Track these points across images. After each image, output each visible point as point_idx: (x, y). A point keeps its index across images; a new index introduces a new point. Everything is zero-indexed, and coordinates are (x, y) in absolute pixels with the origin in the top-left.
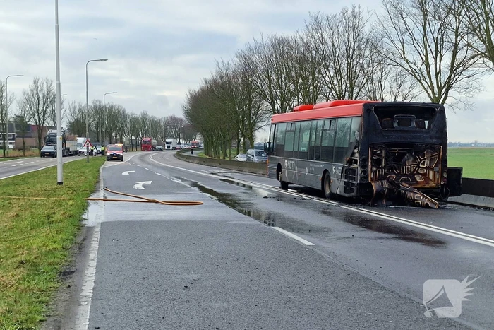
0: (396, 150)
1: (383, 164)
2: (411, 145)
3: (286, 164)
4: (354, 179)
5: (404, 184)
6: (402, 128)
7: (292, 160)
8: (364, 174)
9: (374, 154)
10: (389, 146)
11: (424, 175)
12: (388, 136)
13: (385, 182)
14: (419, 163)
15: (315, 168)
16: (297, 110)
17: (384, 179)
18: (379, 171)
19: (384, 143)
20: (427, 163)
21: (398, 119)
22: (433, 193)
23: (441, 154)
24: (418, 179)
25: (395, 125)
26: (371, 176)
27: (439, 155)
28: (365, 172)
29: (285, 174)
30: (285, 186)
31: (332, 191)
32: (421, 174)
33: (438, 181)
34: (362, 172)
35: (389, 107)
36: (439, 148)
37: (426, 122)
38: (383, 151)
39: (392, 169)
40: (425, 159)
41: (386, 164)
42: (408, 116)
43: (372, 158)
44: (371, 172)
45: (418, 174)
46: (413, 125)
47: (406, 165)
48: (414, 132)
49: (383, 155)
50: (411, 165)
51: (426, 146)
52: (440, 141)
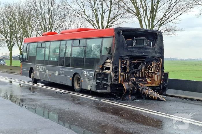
0: (136, 61)
1: (128, 70)
2: (144, 58)
3: (38, 68)
4: (107, 81)
5: (141, 84)
6: (139, 46)
7: (44, 66)
8: (116, 77)
9: (122, 63)
10: (132, 58)
11: (151, 77)
12: (131, 51)
13: (130, 83)
14: (149, 69)
15: (65, 71)
16: (46, 35)
17: (129, 81)
18: (125, 75)
19: (128, 56)
20: (154, 69)
21: (136, 40)
22: (156, 89)
23: (161, 64)
24: (148, 80)
25: (134, 44)
26: (120, 78)
27: (160, 64)
28: (116, 76)
29: (37, 74)
30: (35, 81)
31: (83, 87)
32: (150, 77)
33: (159, 81)
34: (115, 76)
35: (131, 31)
36: (160, 60)
37: (152, 42)
38: (128, 62)
39: (133, 74)
40: (152, 67)
41: (130, 70)
42: (142, 38)
43: (121, 66)
44: (121, 76)
45: (148, 77)
46: (145, 44)
47: (141, 71)
48: (146, 48)
49: (128, 64)
50: (144, 71)
51: (153, 58)
52: (160, 55)
